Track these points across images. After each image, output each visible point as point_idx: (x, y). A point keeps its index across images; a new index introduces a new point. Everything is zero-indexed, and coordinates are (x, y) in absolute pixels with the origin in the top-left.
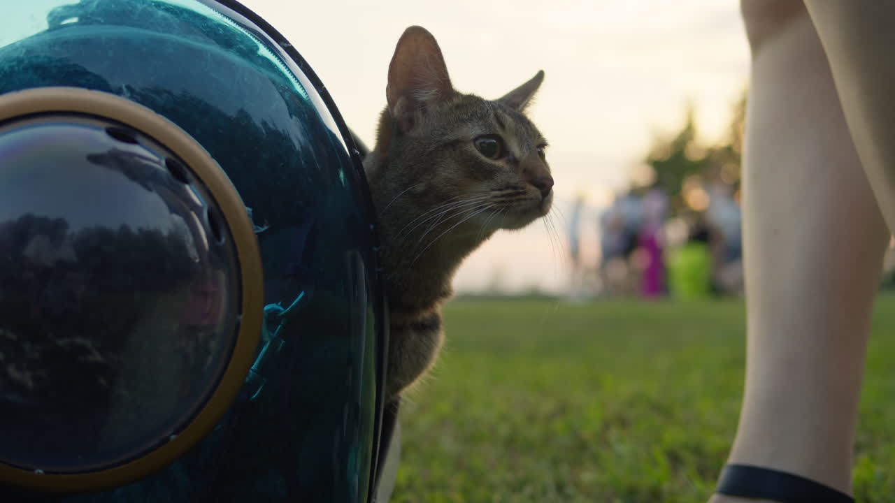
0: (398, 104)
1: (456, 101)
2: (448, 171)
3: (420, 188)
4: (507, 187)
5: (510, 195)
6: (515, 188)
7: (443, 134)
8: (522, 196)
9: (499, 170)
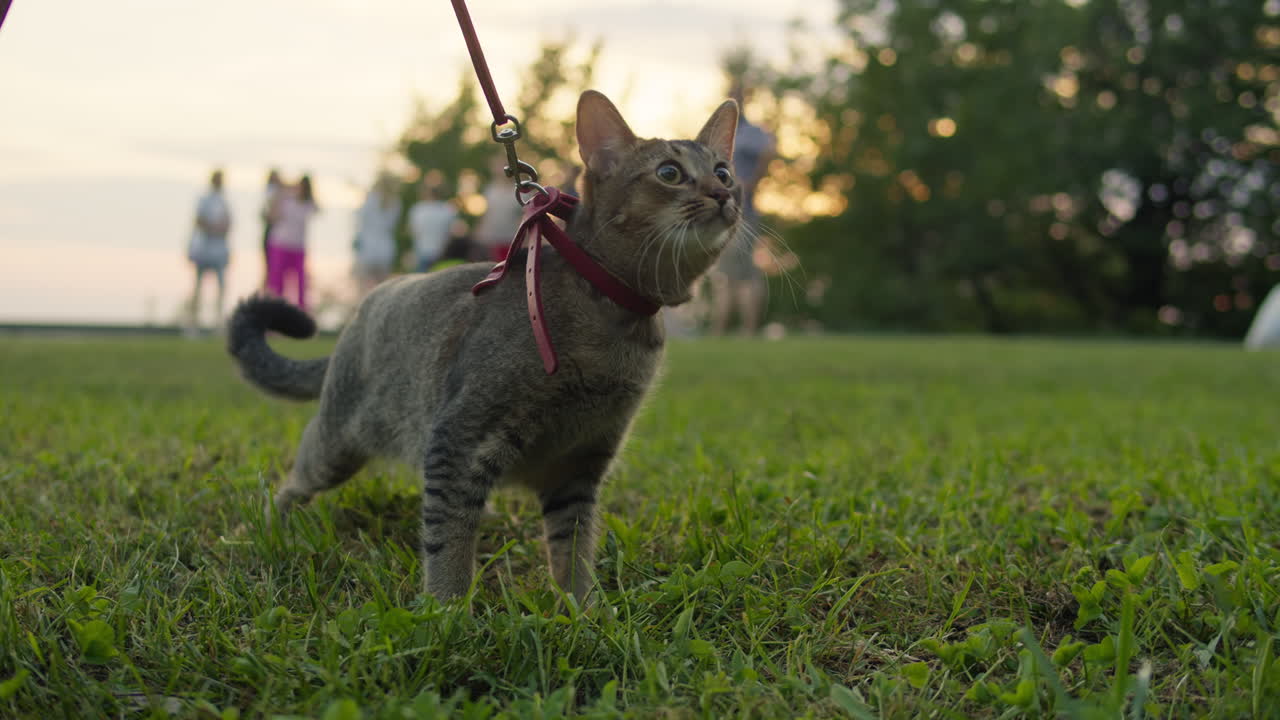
0: (591, 158)
1: (638, 144)
2: (639, 201)
3: (621, 218)
4: (689, 203)
5: (693, 208)
6: (694, 202)
7: (632, 171)
8: (701, 208)
9: (681, 191)
